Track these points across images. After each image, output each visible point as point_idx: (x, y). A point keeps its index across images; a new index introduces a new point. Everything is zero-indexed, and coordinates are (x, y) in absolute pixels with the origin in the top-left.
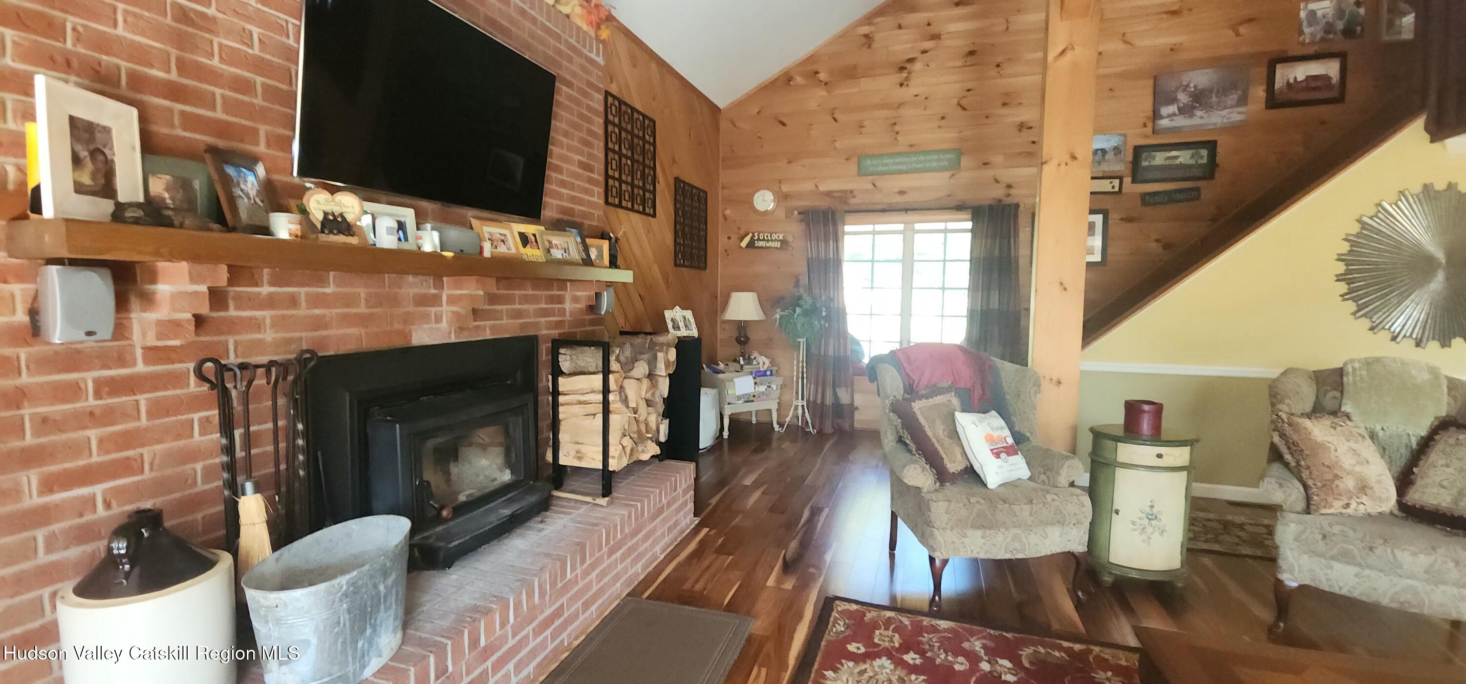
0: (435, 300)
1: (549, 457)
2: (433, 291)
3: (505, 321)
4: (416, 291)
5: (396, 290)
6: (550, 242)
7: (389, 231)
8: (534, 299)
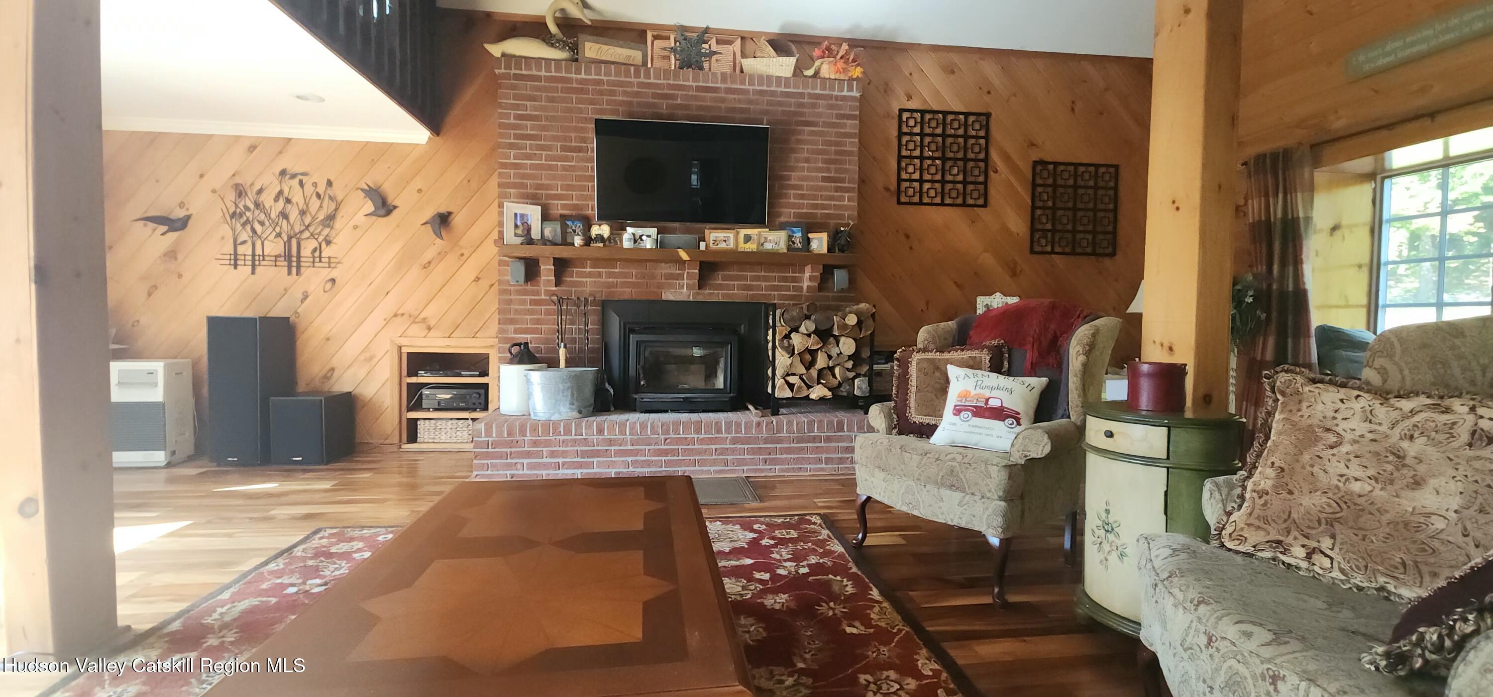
0: (680, 277)
1: (770, 391)
2: (678, 272)
3: (736, 291)
4: (666, 271)
5: (653, 271)
6: (766, 239)
7: (630, 240)
8: (766, 279)
